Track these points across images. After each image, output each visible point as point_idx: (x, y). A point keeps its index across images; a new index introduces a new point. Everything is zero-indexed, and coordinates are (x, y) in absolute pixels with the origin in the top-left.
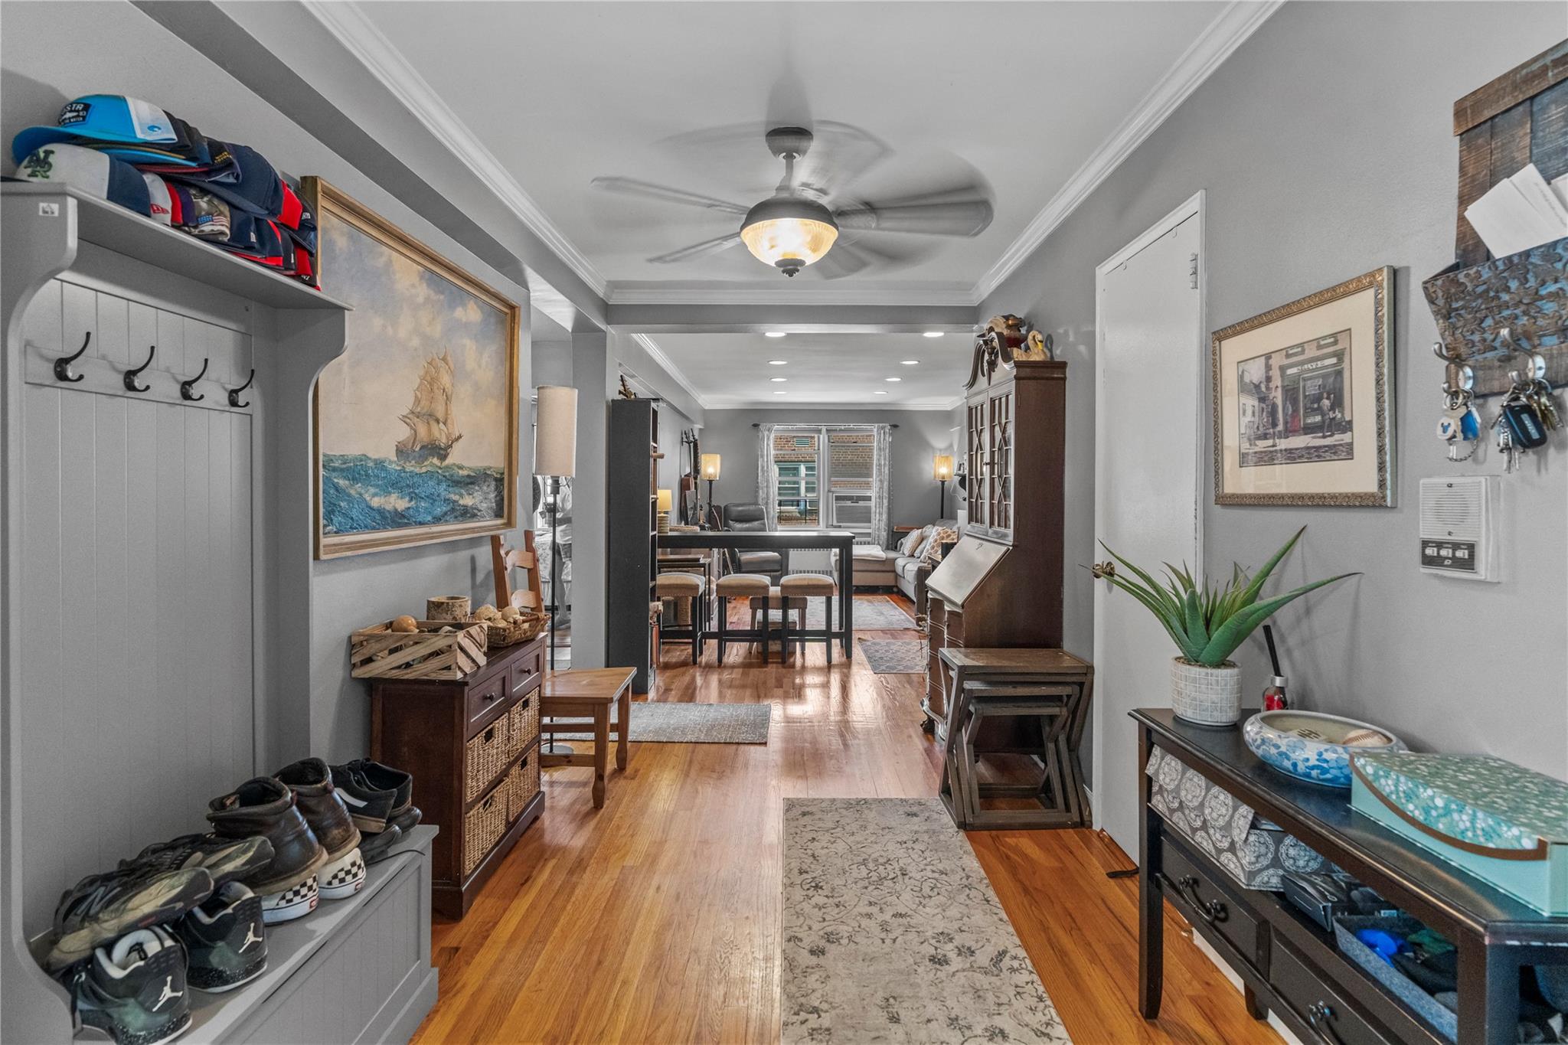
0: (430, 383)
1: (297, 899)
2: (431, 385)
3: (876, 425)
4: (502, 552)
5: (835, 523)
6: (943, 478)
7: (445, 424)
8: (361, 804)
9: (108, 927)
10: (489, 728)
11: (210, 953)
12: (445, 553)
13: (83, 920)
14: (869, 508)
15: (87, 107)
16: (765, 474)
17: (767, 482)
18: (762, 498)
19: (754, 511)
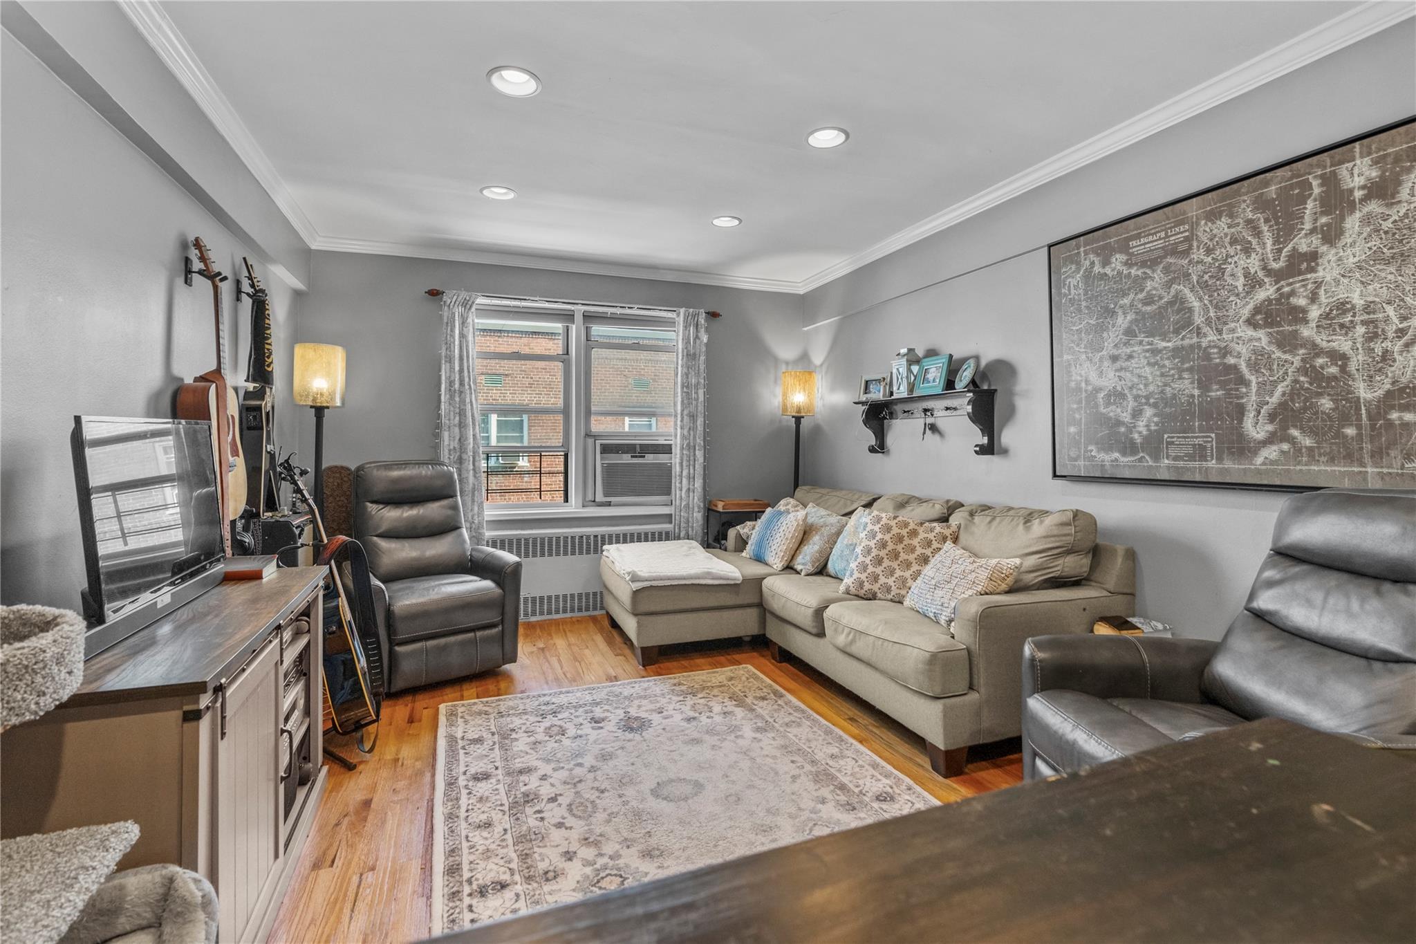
3: (682, 310)
5: (601, 497)
6: (799, 411)
14: (666, 467)
16: (457, 399)
17: (460, 415)
18: (450, 450)
19: (432, 478)
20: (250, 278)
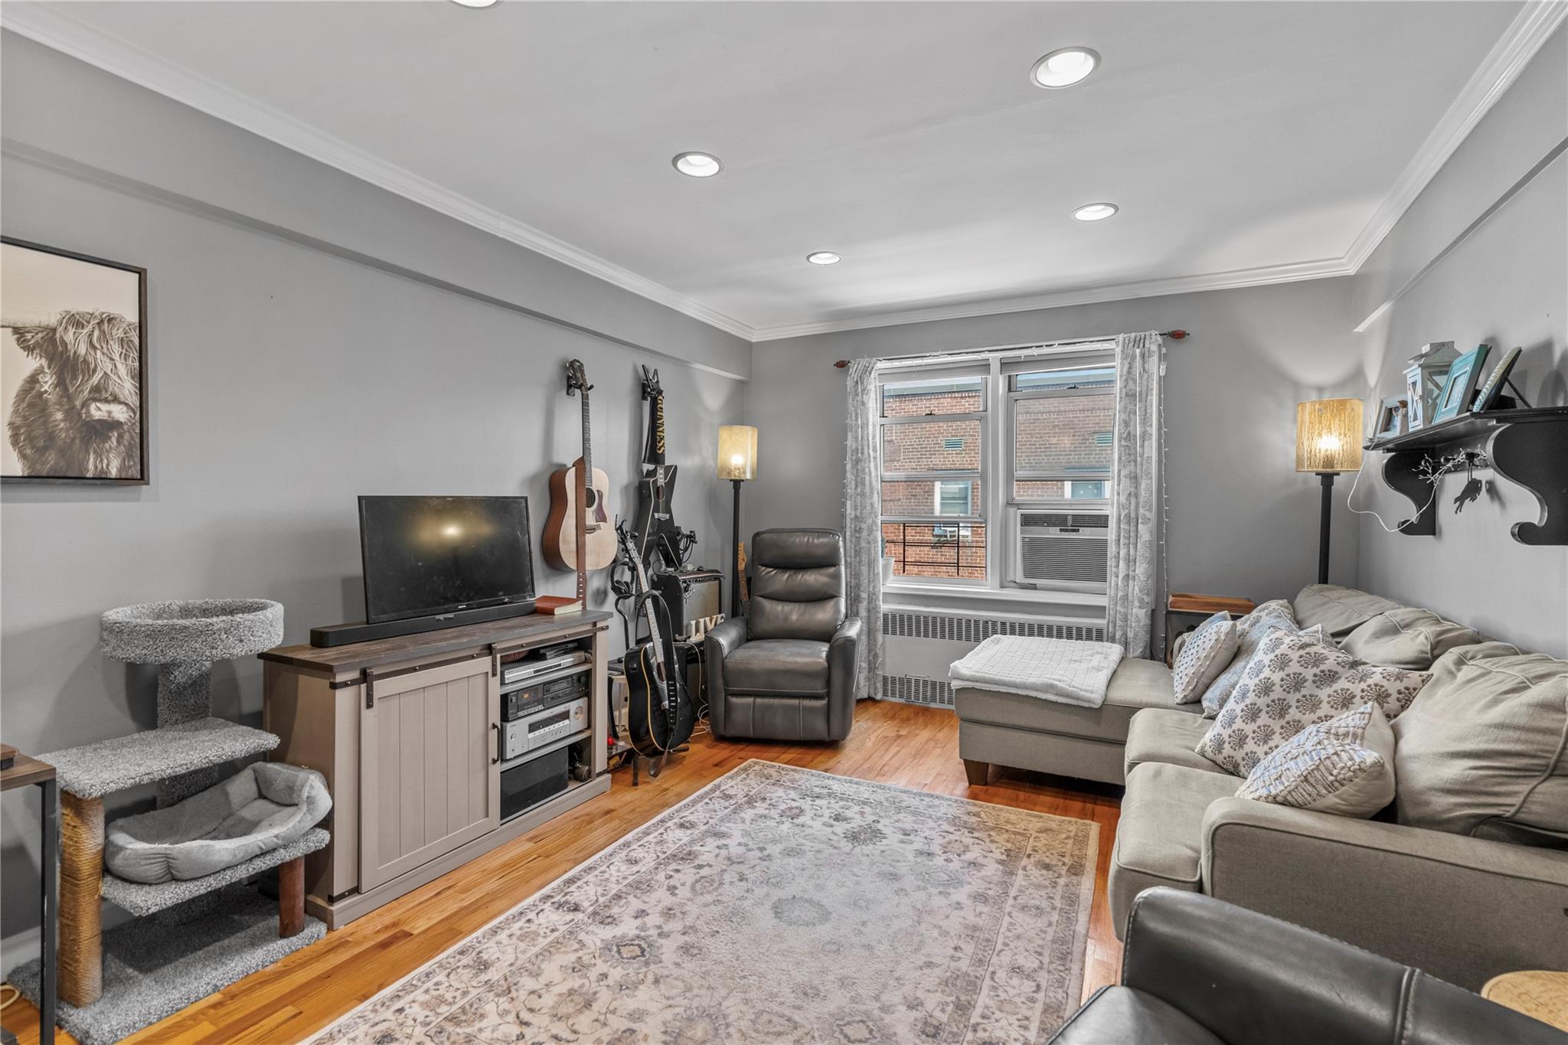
3: (1121, 336)
5: (1020, 578)
6: (1329, 461)
14: (1103, 544)
19: (818, 547)
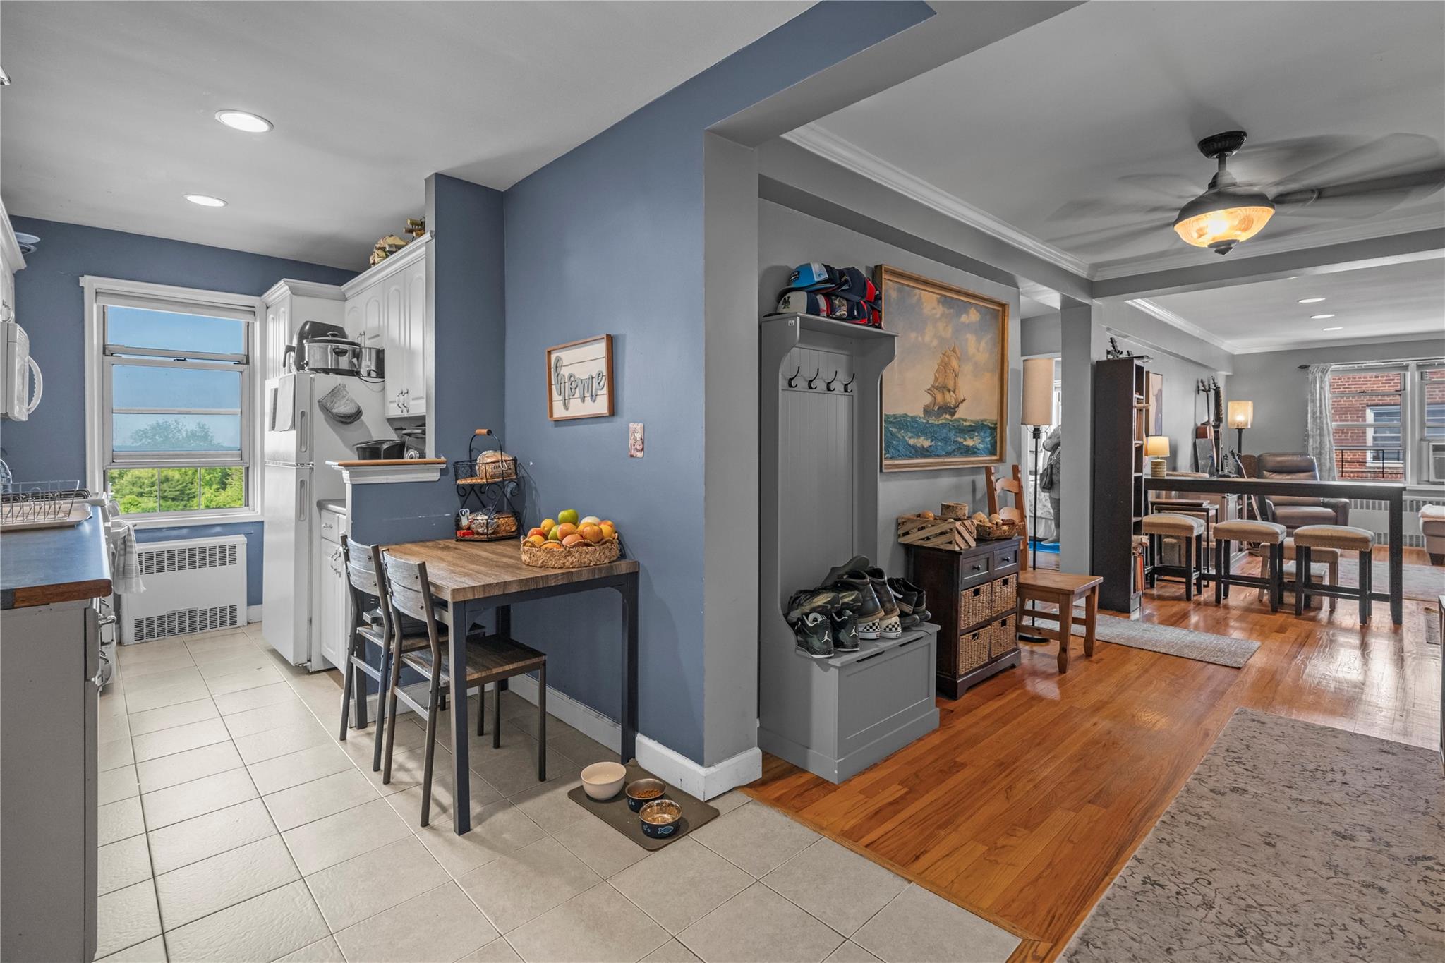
0: (944, 366)
1: (871, 630)
2: (945, 368)
4: (993, 478)
5: (1433, 479)
7: (954, 392)
8: (900, 596)
9: (807, 609)
10: (978, 587)
11: (838, 633)
12: (955, 476)
13: (798, 606)
15: (799, 272)
16: (1318, 421)
17: (1320, 429)
18: (1313, 448)
19: (1300, 461)
20: (1214, 383)
